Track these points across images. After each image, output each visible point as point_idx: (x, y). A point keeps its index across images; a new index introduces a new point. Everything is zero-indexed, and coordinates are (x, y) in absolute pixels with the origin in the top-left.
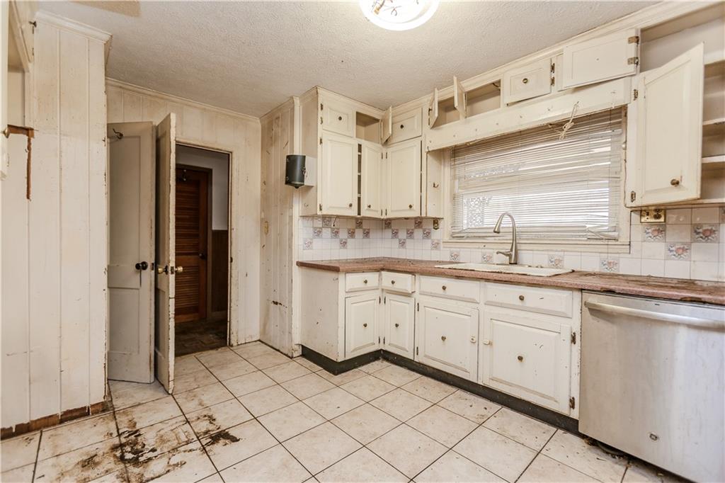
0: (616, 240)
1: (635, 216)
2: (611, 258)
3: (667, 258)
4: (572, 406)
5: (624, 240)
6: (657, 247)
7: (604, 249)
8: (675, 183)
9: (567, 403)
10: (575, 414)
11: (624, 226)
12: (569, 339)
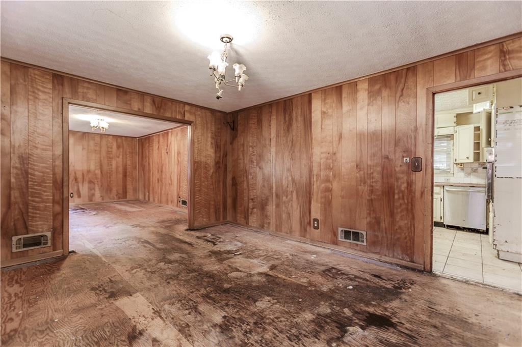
0: (449, 172)
1: (455, 165)
2: (448, 178)
3: (465, 178)
4: (441, 219)
5: (452, 172)
6: (462, 174)
7: (446, 175)
8: (468, 158)
9: (440, 218)
10: (442, 221)
11: (452, 168)
12: (440, 200)
